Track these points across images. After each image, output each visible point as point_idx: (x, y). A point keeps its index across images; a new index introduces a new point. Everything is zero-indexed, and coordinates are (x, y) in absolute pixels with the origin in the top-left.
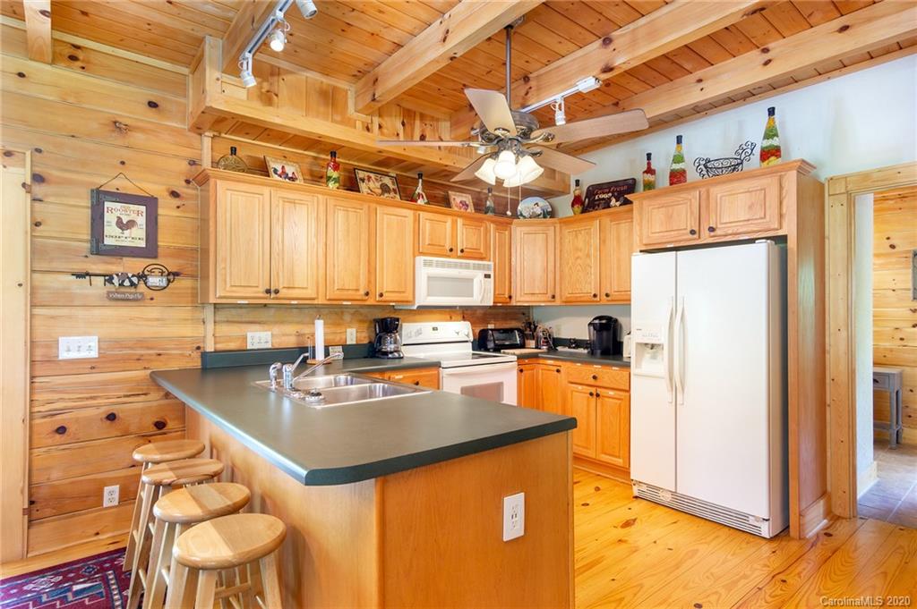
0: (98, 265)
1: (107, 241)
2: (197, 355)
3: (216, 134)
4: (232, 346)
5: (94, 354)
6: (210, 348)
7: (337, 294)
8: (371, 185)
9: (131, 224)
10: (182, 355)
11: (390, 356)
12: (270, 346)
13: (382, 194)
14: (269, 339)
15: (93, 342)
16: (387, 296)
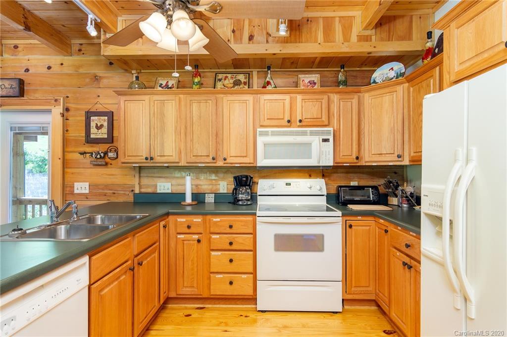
0: (88, 149)
1: (92, 136)
2: (131, 194)
3: (138, 71)
4: (150, 190)
5: (87, 191)
6: (137, 191)
7: (193, 159)
8: (226, 82)
9: (102, 126)
10: (124, 194)
11: (240, 203)
12: (170, 192)
13: (233, 87)
14: (170, 187)
15: (87, 185)
16: (229, 160)
